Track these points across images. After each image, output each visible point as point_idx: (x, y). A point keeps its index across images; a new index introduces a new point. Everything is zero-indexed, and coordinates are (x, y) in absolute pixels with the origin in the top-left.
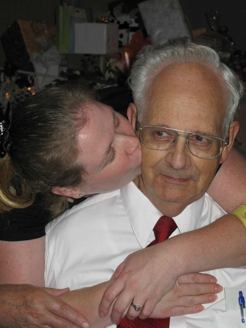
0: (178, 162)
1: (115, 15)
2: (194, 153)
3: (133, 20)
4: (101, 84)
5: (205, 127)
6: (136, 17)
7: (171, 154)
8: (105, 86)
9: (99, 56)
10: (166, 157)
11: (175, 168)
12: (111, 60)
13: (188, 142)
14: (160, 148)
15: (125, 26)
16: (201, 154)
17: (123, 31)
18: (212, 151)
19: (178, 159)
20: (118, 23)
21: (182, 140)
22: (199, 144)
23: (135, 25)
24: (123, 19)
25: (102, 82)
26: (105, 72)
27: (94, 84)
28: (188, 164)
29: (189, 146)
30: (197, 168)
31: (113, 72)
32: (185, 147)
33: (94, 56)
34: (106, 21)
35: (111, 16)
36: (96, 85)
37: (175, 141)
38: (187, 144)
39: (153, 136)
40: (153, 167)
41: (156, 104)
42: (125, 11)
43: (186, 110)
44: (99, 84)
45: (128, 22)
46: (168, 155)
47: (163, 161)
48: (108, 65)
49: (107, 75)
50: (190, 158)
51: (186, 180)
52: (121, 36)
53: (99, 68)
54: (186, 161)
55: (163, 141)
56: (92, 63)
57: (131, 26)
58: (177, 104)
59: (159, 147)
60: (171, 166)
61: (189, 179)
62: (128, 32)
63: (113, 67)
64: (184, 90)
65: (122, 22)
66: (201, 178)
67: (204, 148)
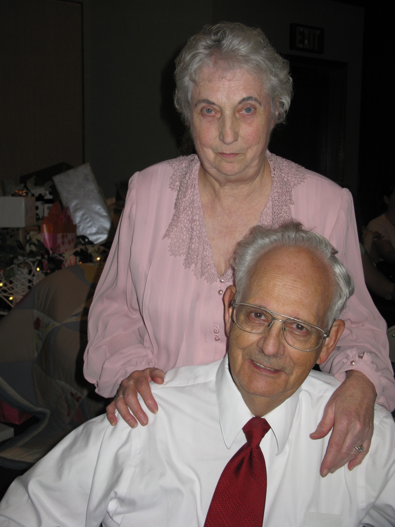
0: (270, 348)
1: (29, 188)
2: (291, 343)
3: (47, 192)
4: (23, 257)
5: (306, 315)
6: (50, 189)
7: (265, 338)
8: (27, 259)
9: (18, 229)
10: (258, 342)
11: (266, 353)
12: (31, 233)
13: (284, 329)
14: (254, 331)
15: (40, 198)
16: (297, 345)
17: (39, 204)
18: (310, 344)
19: (271, 344)
20: (33, 195)
21: (278, 324)
22: (297, 333)
23: (49, 197)
24: (38, 191)
25: (23, 255)
26: (26, 246)
27: (16, 257)
28: (281, 352)
29: (285, 333)
30: (291, 359)
31: (34, 244)
32: (280, 332)
33: (13, 230)
34: (24, 194)
35: (25, 189)
36: (17, 258)
37: (269, 326)
38: (283, 329)
39: (248, 318)
40: (244, 349)
41: (256, 283)
42: (37, 184)
43: (287, 293)
44: (20, 258)
45: (43, 195)
46: (261, 339)
47: (255, 345)
48: (28, 238)
49: (28, 248)
50: (284, 346)
51: (276, 371)
52: (37, 208)
53: (20, 241)
54: (279, 348)
55: (257, 323)
56: (11, 236)
57: (46, 198)
58: (279, 285)
59: (252, 330)
60: (262, 351)
61: (281, 371)
62: (43, 204)
63: (34, 240)
64: (288, 272)
65: (37, 195)
66: (295, 372)
67: (302, 339)
